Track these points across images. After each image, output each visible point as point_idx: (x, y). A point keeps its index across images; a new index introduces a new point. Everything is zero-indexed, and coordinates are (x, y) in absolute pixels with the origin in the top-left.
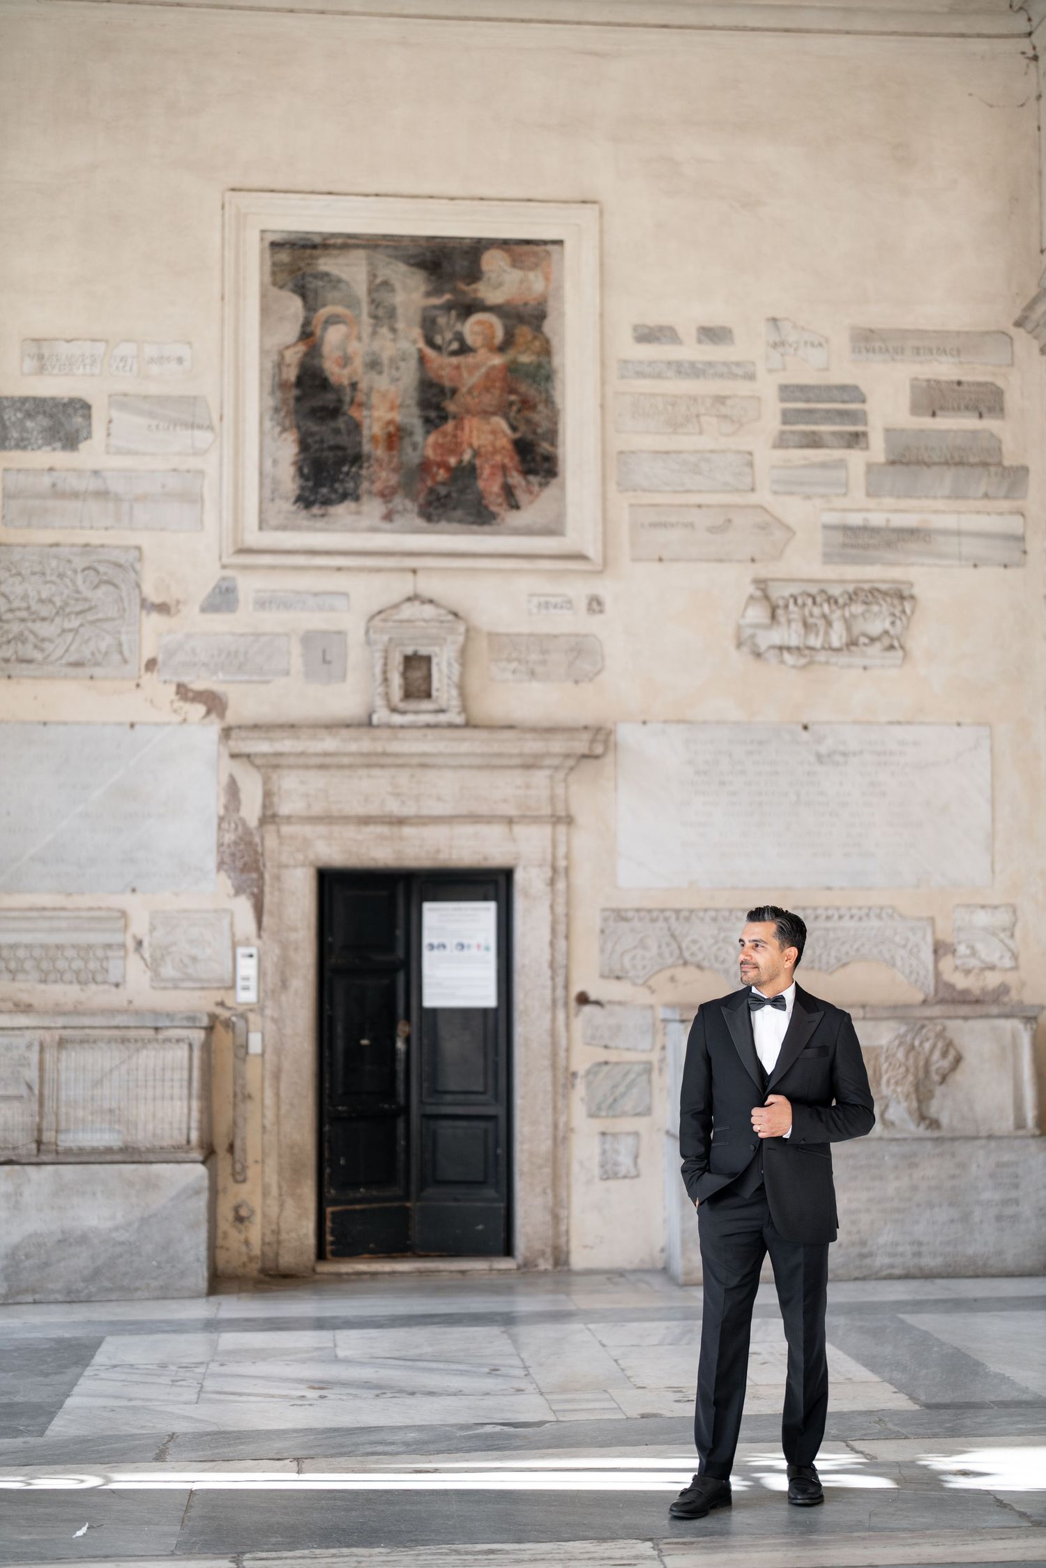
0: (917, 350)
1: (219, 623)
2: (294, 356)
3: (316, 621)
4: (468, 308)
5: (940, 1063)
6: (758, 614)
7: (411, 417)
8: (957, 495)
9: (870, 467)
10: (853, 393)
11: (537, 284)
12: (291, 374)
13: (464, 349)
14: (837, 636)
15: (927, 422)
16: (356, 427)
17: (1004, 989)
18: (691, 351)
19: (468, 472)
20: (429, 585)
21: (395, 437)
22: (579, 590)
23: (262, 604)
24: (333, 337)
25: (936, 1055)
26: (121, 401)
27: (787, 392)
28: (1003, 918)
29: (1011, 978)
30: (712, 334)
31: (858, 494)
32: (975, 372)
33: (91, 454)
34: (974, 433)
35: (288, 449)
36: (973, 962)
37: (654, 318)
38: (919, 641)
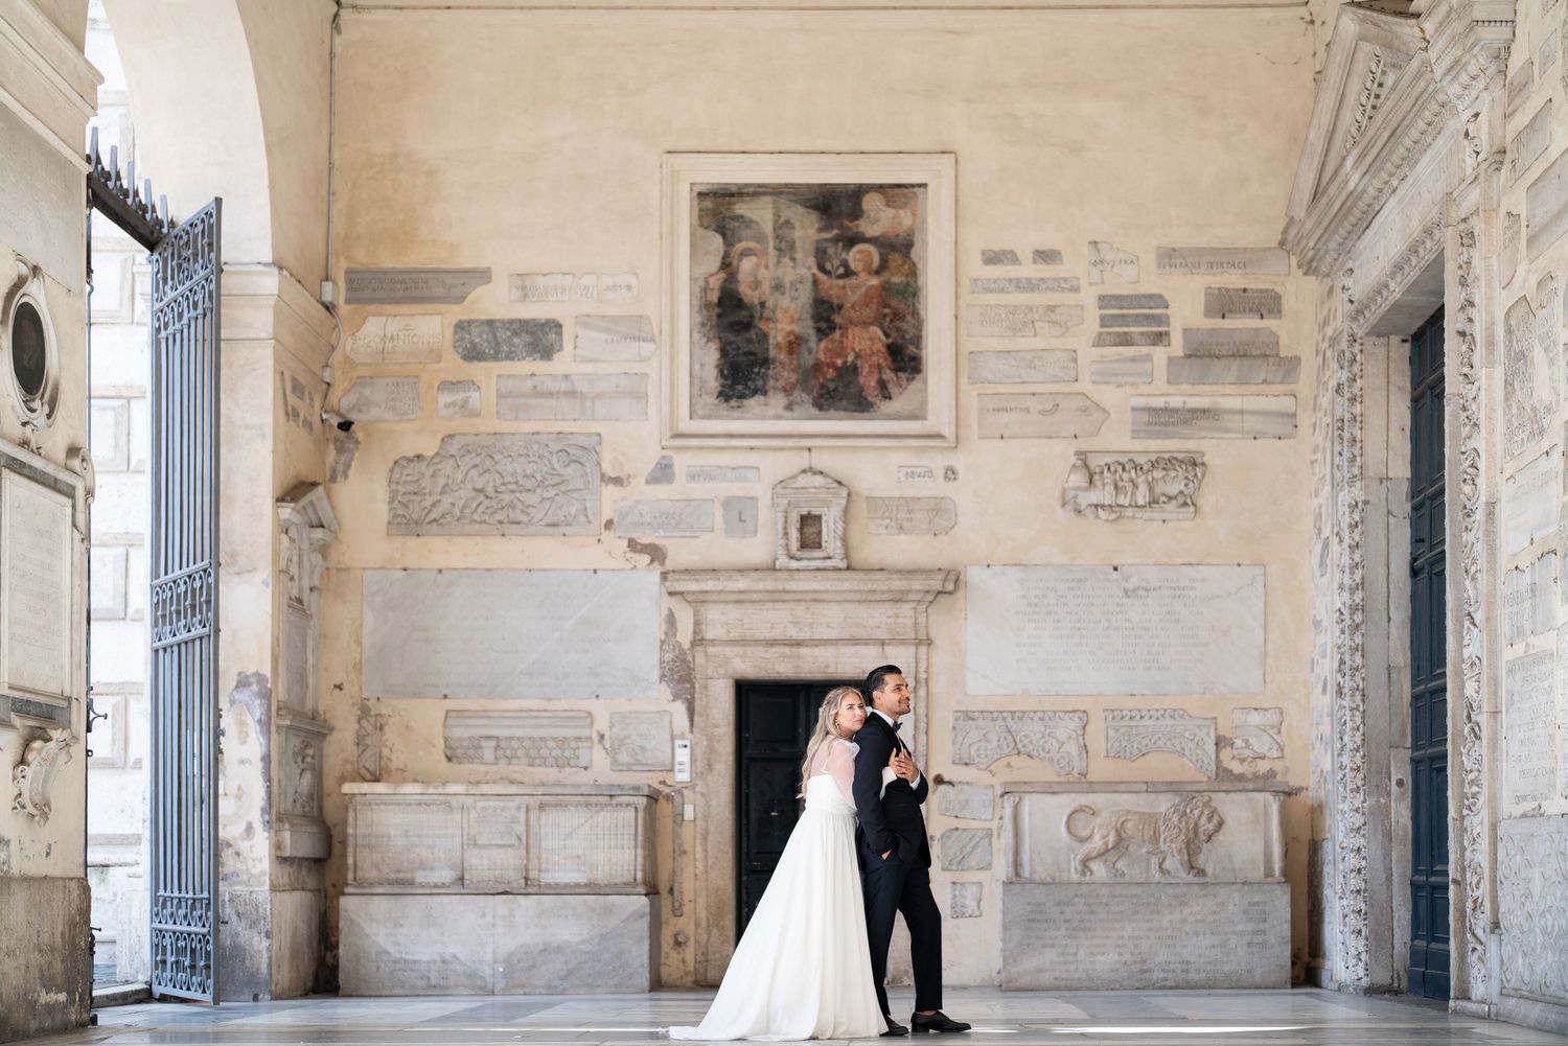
0: (1211, 265)
1: (660, 492)
2: (716, 282)
3: (734, 489)
4: (852, 240)
5: (1206, 826)
6: (1078, 479)
7: (807, 329)
8: (1241, 381)
9: (1170, 360)
10: (1158, 300)
11: (906, 219)
12: (714, 297)
13: (849, 273)
14: (1142, 496)
15: (1218, 323)
16: (765, 336)
17: (1271, 774)
18: (1028, 270)
19: (851, 371)
20: (821, 460)
21: (795, 344)
22: (937, 462)
23: (693, 477)
24: (746, 266)
25: (1204, 819)
26: (585, 321)
27: (1105, 301)
28: (1272, 718)
29: (1278, 766)
30: (1045, 256)
31: (1161, 382)
32: (1257, 281)
33: (561, 363)
34: (1257, 330)
35: (711, 355)
36: (1247, 753)
37: (998, 245)
38: (1208, 498)
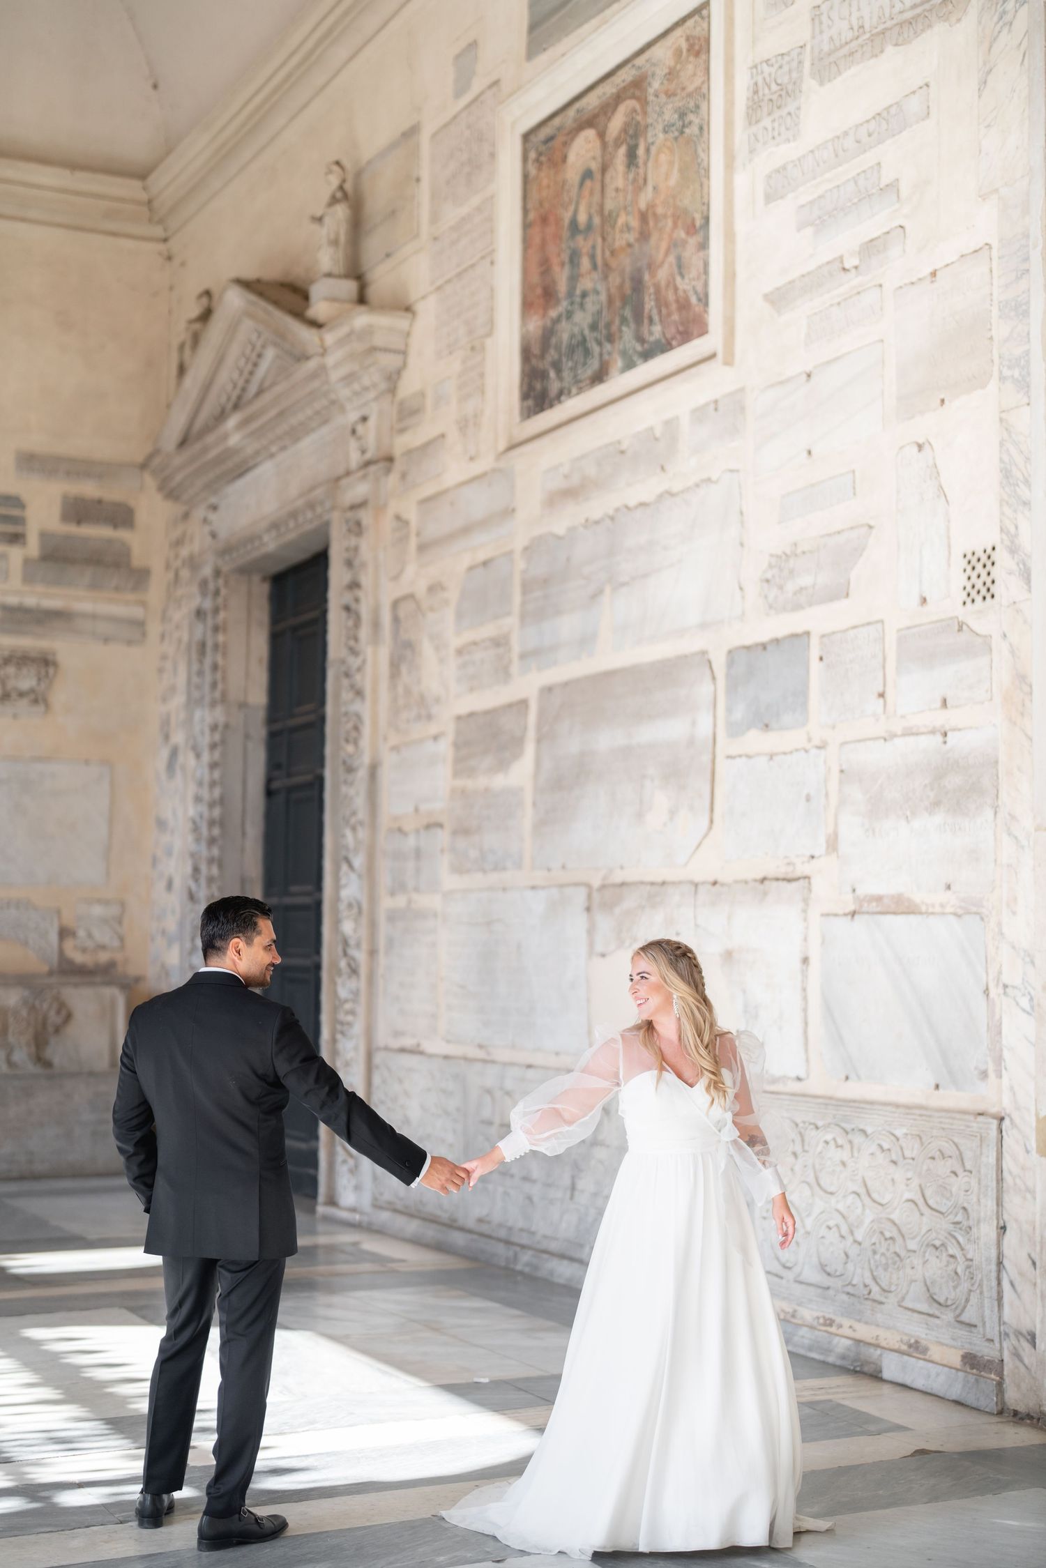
0: (68, 473)
5: (54, 1018)
8: (94, 586)
9: (27, 562)
10: (16, 502)
15: (73, 529)
17: (111, 965)
25: (52, 1013)
28: (114, 910)
29: (119, 957)
31: (16, 580)
32: (112, 493)
34: (110, 541)
36: (89, 944)
38: (60, 695)
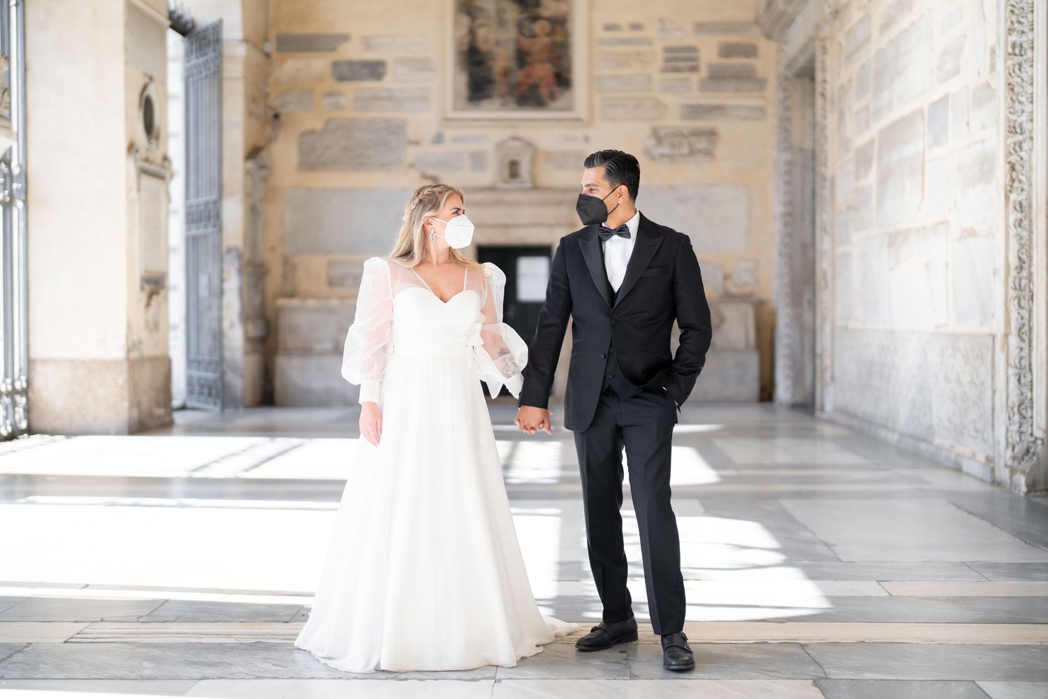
0: (722, 31)
1: (438, 149)
2: (466, 40)
3: (474, 147)
4: (535, 19)
6: (652, 142)
7: (512, 64)
8: (737, 90)
9: (701, 81)
10: (693, 49)
11: (563, 8)
12: (465, 48)
13: (534, 36)
14: (685, 150)
15: (725, 61)
16: (490, 70)
17: (751, 294)
18: (627, 34)
19: (534, 87)
20: (522, 133)
21: (506, 73)
22: (579, 133)
23: (456, 140)
24: (482, 33)
26: (399, 61)
27: (668, 50)
28: (753, 264)
29: (755, 289)
30: (636, 27)
31: (695, 91)
32: (745, 39)
33: (387, 83)
34: (745, 66)
36: (740, 282)
37: (611, 20)
